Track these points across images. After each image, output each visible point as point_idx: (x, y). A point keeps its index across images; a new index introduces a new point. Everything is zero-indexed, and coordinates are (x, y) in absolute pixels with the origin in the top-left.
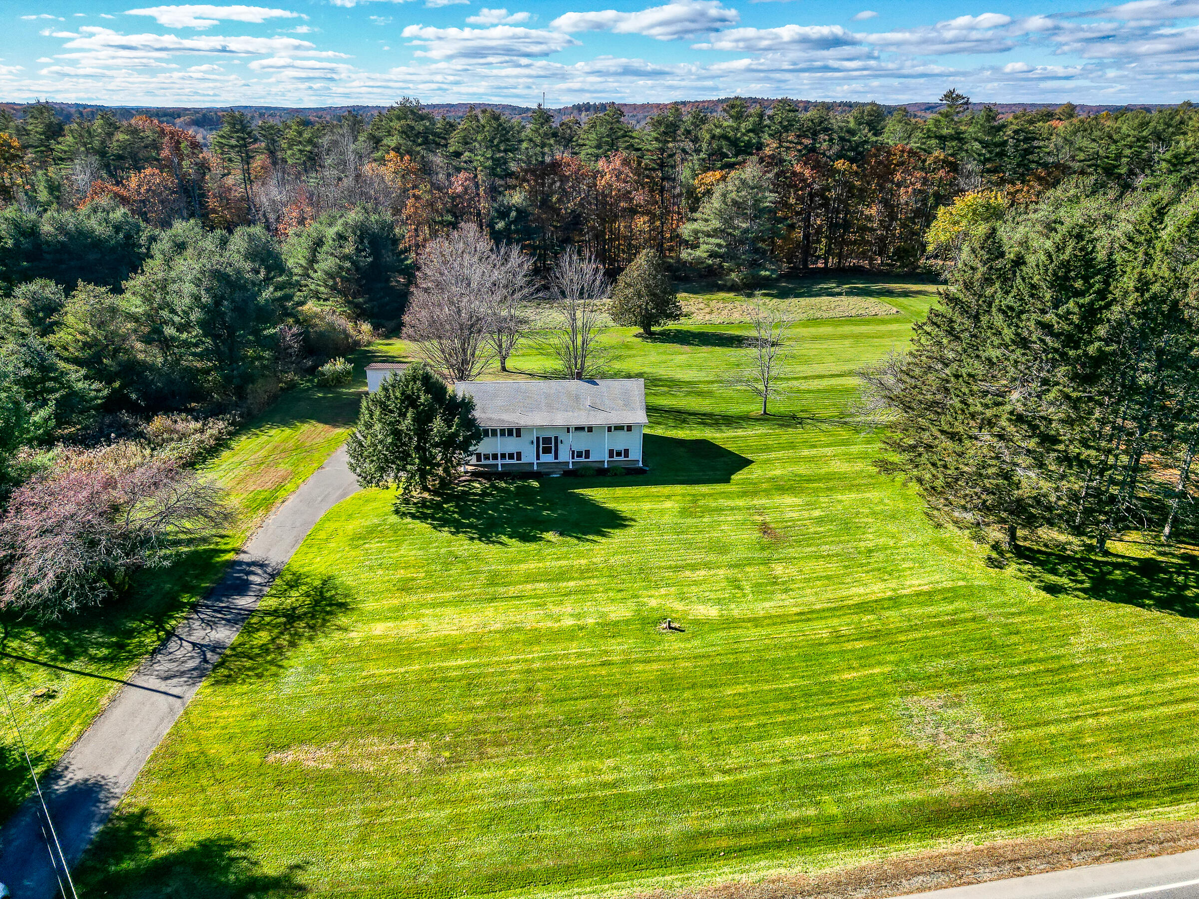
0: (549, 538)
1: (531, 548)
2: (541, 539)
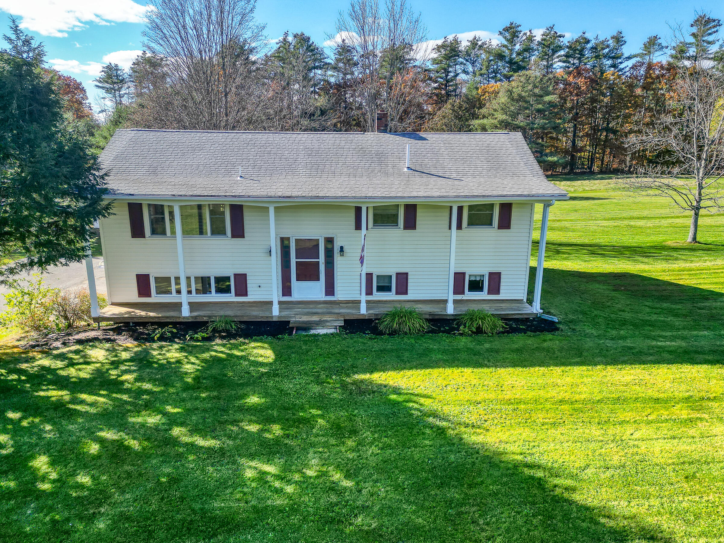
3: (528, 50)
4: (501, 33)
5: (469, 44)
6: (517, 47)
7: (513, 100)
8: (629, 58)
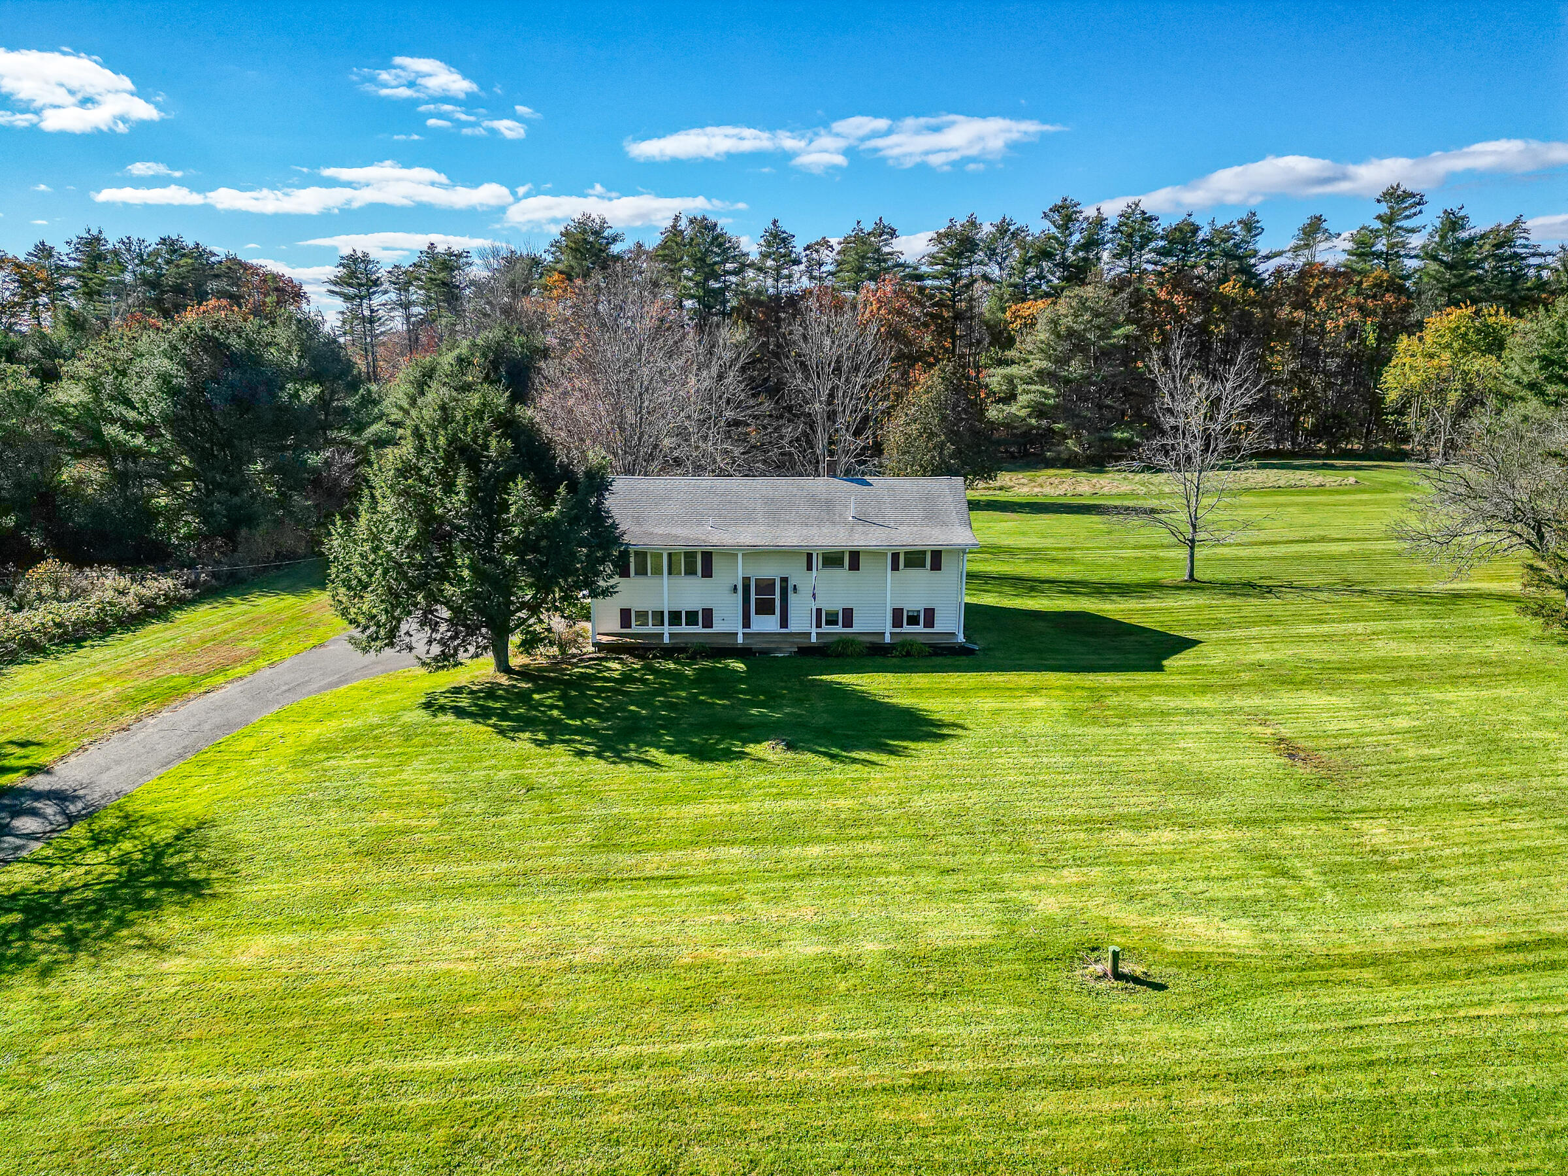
0: (761, 755)
1: (717, 773)
2: (741, 755)
3: (1091, 243)
4: (1046, 215)
5: (994, 230)
6: (1076, 238)
7: (1059, 336)
8: (1268, 258)
